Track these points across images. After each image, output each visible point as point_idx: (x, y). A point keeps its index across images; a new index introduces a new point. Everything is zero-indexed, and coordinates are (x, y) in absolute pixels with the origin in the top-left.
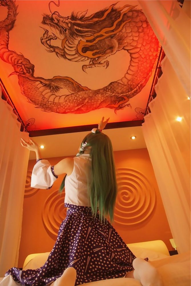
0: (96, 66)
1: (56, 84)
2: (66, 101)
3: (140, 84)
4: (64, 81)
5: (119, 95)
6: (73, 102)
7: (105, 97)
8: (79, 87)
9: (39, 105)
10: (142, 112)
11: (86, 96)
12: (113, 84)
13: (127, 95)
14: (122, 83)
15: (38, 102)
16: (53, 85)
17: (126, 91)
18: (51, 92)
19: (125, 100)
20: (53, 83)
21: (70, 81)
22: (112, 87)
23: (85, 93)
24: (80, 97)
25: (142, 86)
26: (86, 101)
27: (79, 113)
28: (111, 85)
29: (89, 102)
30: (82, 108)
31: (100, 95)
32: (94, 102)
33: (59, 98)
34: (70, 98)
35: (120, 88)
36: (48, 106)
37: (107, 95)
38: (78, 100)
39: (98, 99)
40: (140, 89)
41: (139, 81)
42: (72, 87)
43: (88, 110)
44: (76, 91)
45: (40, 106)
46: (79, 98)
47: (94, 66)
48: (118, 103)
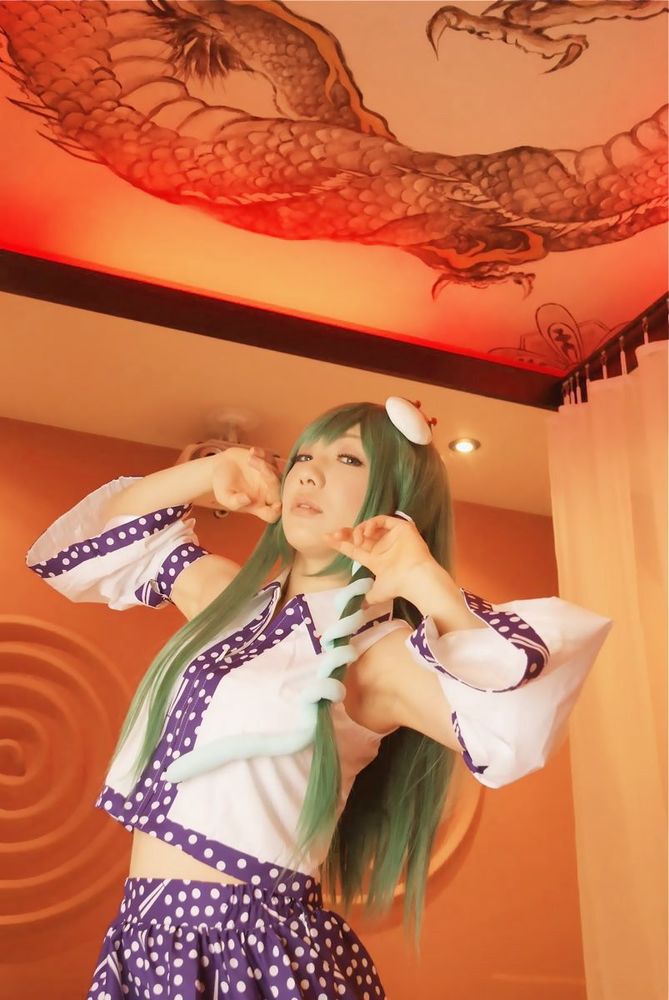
0: (509, 38)
1: (228, 36)
2: (224, 143)
3: (651, 206)
4: (291, 38)
5: (515, 218)
6: (259, 163)
7: (442, 199)
8: (348, 103)
9: (48, 98)
10: (560, 331)
11: (347, 159)
12: (524, 156)
13: (552, 229)
14: (571, 170)
15: (53, 81)
16: (209, 32)
17: (559, 212)
18: (170, 60)
19: (527, 248)
20: (216, 22)
21: (319, 55)
22: (507, 169)
23: (357, 145)
24: (316, 152)
25: (652, 219)
26: (330, 184)
27: (252, 228)
28: (511, 161)
29: (342, 192)
30: (284, 211)
31: (419, 185)
32: (366, 204)
33: (196, 114)
34: (254, 139)
35: (542, 188)
36: (100, 124)
37: (458, 195)
38: (290, 163)
39: (400, 200)
40: (636, 227)
41: (657, 192)
42: (304, 87)
43: (303, 231)
44: (315, 119)
45: (47, 107)
46: (303, 156)
47: (497, 34)
48: (484, 251)
